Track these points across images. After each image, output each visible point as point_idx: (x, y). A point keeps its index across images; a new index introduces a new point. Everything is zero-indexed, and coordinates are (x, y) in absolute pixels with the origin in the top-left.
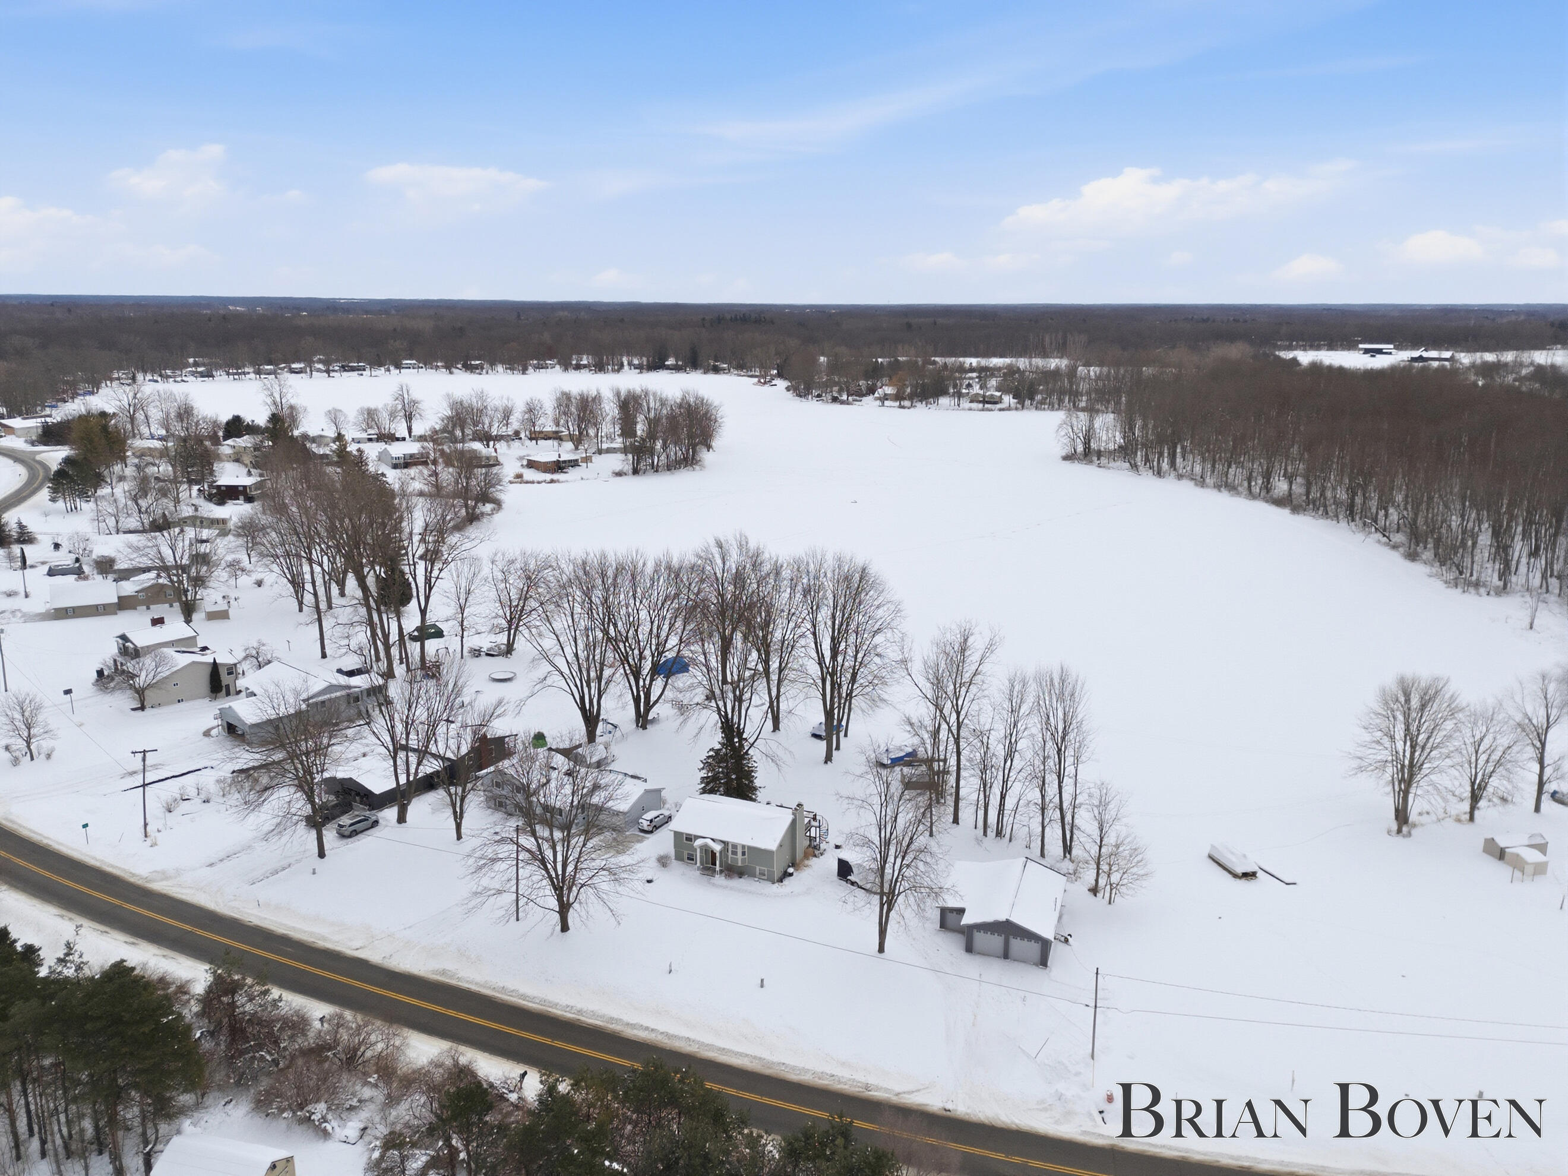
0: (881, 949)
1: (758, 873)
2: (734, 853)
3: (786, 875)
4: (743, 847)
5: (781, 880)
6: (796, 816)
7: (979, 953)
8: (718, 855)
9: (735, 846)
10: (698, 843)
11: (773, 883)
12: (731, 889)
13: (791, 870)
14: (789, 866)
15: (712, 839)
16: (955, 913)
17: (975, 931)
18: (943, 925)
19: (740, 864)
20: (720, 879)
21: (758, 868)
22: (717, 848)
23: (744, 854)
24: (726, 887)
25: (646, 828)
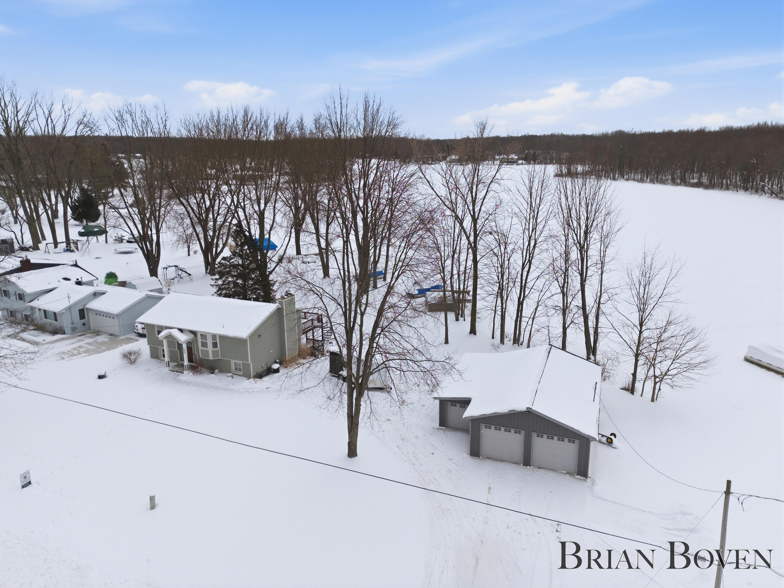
0: (352, 452)
1: (233, 367)
2: (204, 345)
3: (270, 371)
4: (214, 336)
5: (260, 376)
6: (282, 305)
7: (488, 458)
8: (185, 347)
9: (204, 336)
10: (164, 333)
11: (249, 377)
12: (196, 385)
13: (276, 366)
14: (276, 362)
15: (181, 330)
16: (458, 405)
17: (483, 426)
18: (443, 422)
19: (211, 357)
20: (188, 376)
21: (233, 362)
22: (183, 338)
23: (215, 345)
24: (189, 383)
25: (141, 331)
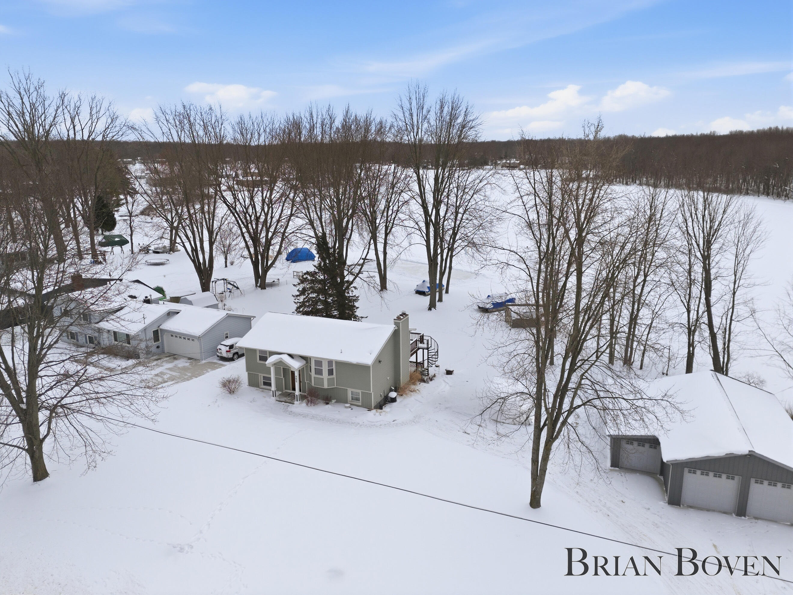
0: (535, 502)
1: (350, 396)
2: (319, 372)
3: (387, 400)
4: (330, 362)
5: (380, 406)
6: (398, 327)
7: (691, 507)
8: (297, 374)
9: (319, 362)
10: (272, 360)
11: (370, 410)
12: (313, 417)
13: (393, 395)
14: (391, 390)
15: (291, 356)
16: (635, 443)
17: (686, 470)
18: (616, 463)
19: (326, 386)
20: (299, 407)
21: (350, 391)
22: (295, 365)
23: (331, 372)
24: (305, 416)
25: (225, 355)
